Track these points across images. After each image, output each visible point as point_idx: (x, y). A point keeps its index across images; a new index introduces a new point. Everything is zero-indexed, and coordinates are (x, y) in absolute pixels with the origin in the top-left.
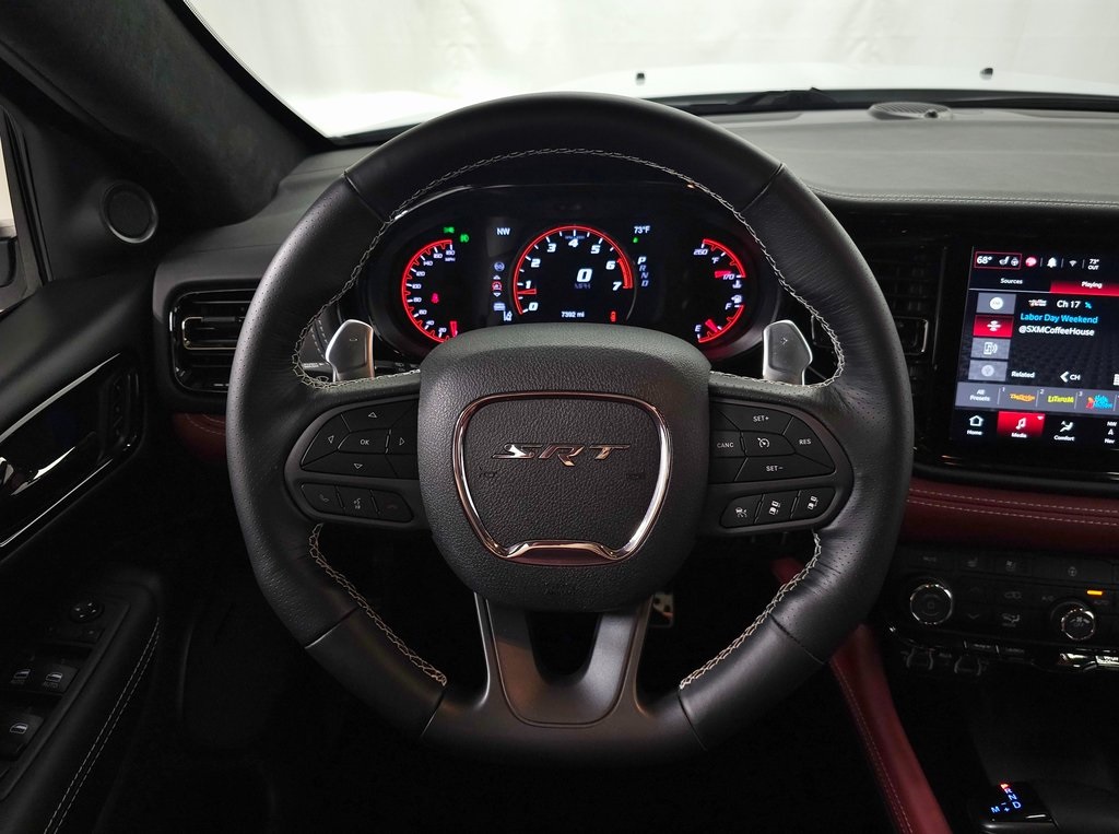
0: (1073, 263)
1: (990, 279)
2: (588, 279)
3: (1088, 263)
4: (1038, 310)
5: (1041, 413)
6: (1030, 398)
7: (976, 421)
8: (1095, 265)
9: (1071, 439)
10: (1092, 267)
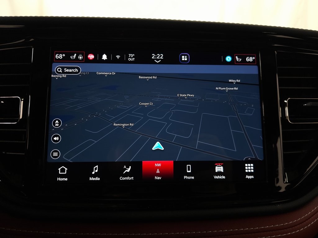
0: (118, 57)
3: (128, 57)
7: (63, 170)
8: (132, 58)
9: (131, 178)
10: (131, 59)
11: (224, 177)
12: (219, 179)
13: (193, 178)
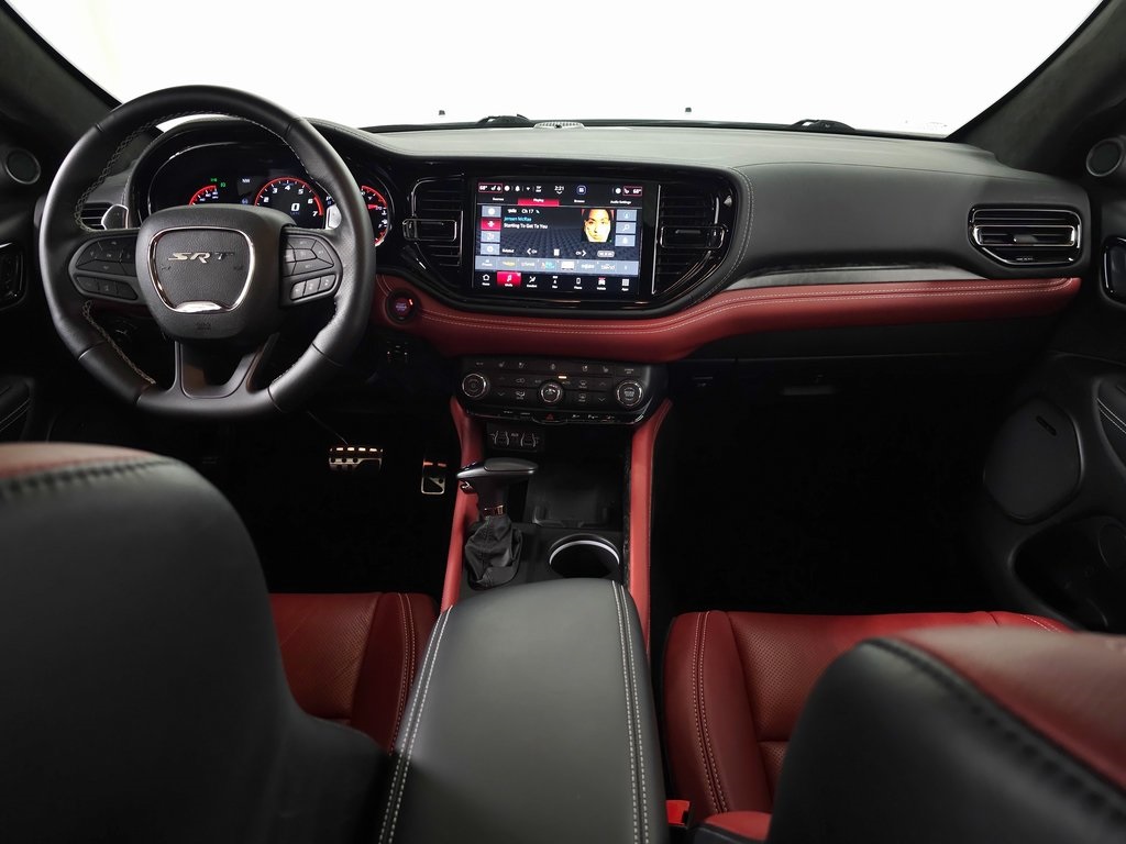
0: (528, 188)
1: (488, 198)
2: (298, 209)
3: (536, 188)
4: (512, 215)
5: (519, 272)
6: (513, 264)
7: (486, 278)
9: (535, 286)
10: (538, 191)
11: (605, 289)
12: (601, 290)
13: (581, 288)
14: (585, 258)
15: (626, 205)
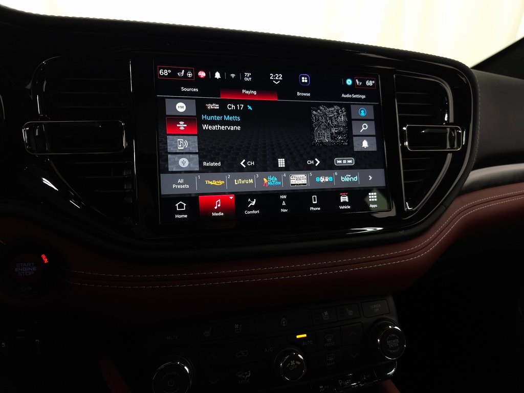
0: (233, 75)
1: (174, 89)
3: (243, 76)
4: (213, 112)
5: (231, 193)
8: (248, 77)
9: (256, 212)
10: (247, 79)
11: (349, 207)
12: (344, 209)
13: (319, 209)
14: (319, 168)
15: (360, 99)
